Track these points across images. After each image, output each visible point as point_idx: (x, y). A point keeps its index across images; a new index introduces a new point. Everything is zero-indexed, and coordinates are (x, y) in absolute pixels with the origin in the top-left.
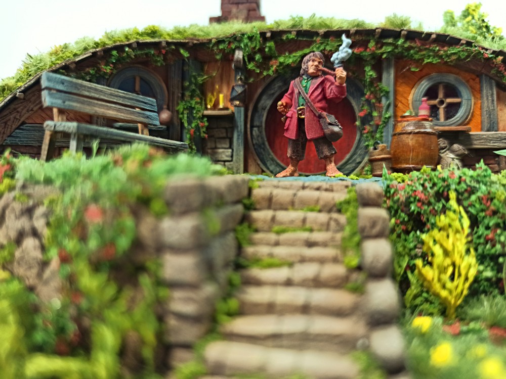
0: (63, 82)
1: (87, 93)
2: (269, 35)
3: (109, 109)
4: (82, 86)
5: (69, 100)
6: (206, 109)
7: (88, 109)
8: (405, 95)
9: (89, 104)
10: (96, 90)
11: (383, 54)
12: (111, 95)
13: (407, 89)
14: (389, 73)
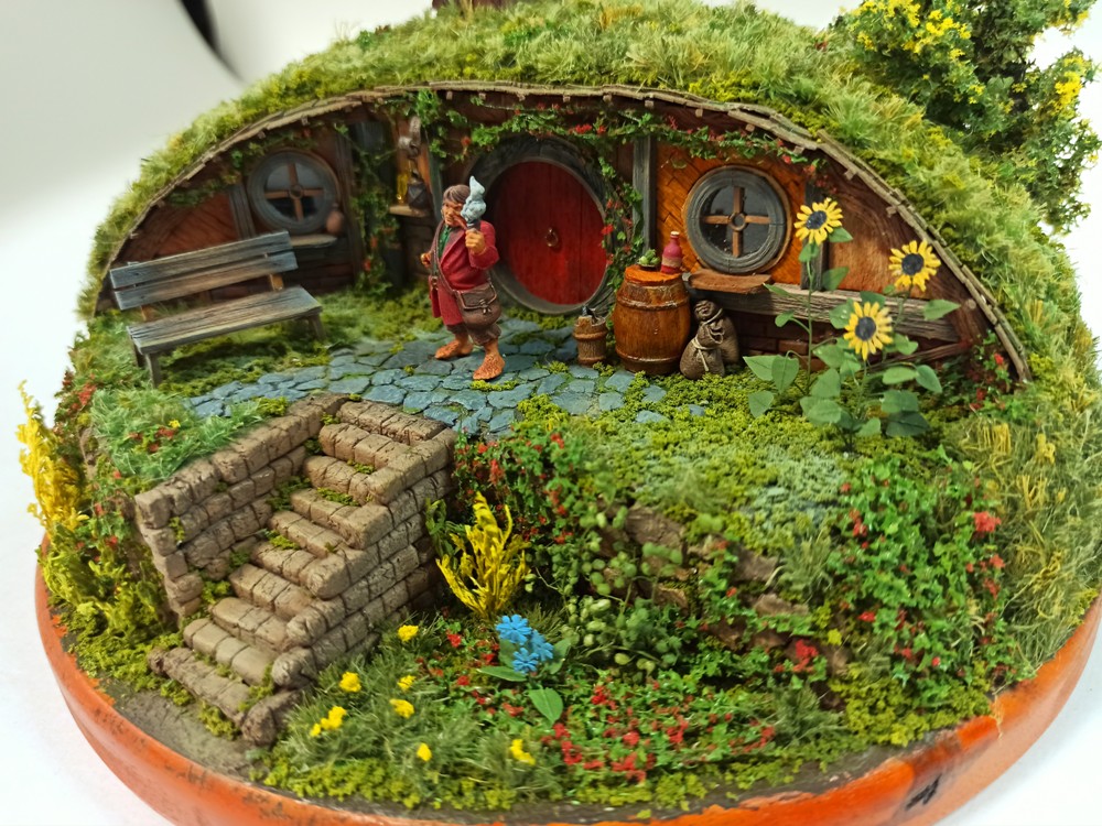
0: (135, 272)
1: (173, 272)
2: (449, 95)
3: (211, 276)
4: (163, 265)
5: (150, 291)
6: (395, 202)
7: (176, 292)
8: (677, 202)
9: (179, 284)
10: (186, 261)
11: (620, 137)
12: (210, 257)
13: (680, 191)
14: (641, 166)
